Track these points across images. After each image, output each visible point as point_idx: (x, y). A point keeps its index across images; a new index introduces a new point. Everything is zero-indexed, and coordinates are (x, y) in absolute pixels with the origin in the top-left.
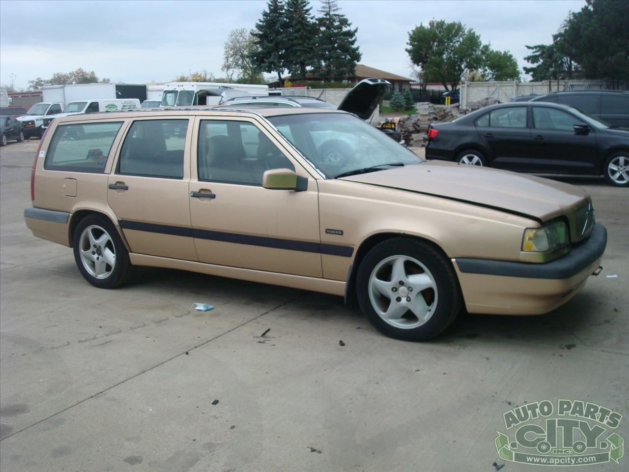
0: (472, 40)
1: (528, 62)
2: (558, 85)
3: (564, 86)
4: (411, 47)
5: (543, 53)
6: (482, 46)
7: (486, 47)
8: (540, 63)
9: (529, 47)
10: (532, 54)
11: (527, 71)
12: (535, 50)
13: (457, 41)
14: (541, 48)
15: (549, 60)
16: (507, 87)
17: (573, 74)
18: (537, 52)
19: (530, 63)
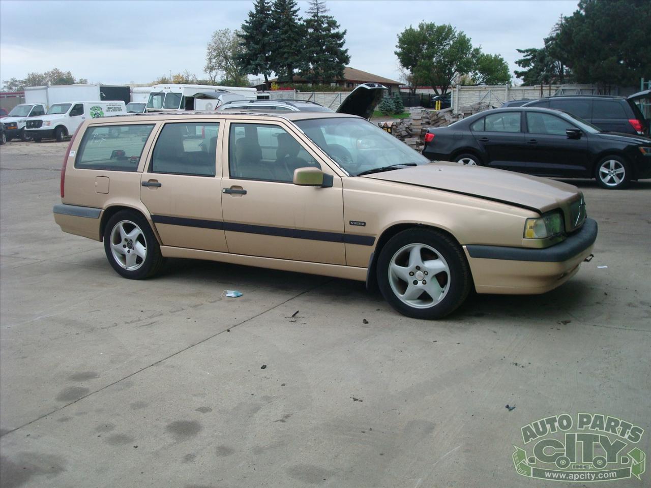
0: (463, 44)
1: (519, 66)
2: (550, 89)
3: (556, 90)
4: (400, 49)
5: (534, 57)
6: (472, 49)
7: (477, 51)
8: (532, 67)
9: (520, 51)
10: (523, 58)
11: (519, 75)
12: (526, 54)
13: (448, 44)
14: (533, 51)
15: (540, 64)
16: (498, 92)
17: (565, 78)
18: (529, 55)
19: (521, 67)
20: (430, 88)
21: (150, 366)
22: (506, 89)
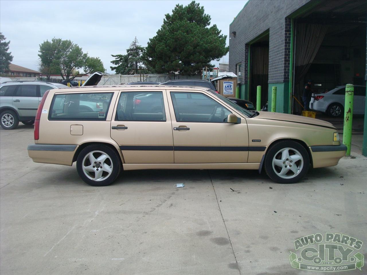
0: (78, 51)
1: (113, 64)
2: (144, 77)
3: (146, 77)
4: (41, 53)
5: (121, 59)
6: (83, 54)
7: (86, 55)
8: (120, 65)
9: (113, 56)
10: (115, 60)
11: (113, 69)
12: (116, 57)
13: (69, 51)
14: (120, 56)
15: (125, 63)
16: (115, 78)
17: (139, 71)
18: (118, 58)
19: (114, 65)
20: (60, 76)
22: (119, 76)
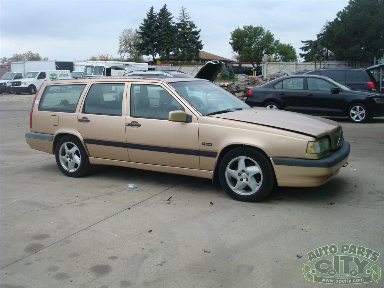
0: (269, 37)
1: (302, 50)
2: (320, 64)
3: (324, 65)
4: (232, 41)
5: (311, 45)
6: (275, 41)
7: (277, 42)
8: (309, 51)
9: (303, 42)
10: (304, 46)
11: (302, 56)
12: (306, 43)
13: (260, 38)
14: (310, 42)
15: (315, 49)
16: (290, 66)
17: (329, 58)
18: (308, 44)
20: (250, 63)
21: (81, 231)
22: (295, 64)
